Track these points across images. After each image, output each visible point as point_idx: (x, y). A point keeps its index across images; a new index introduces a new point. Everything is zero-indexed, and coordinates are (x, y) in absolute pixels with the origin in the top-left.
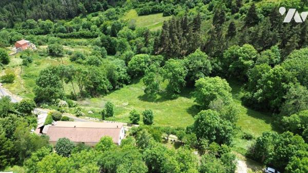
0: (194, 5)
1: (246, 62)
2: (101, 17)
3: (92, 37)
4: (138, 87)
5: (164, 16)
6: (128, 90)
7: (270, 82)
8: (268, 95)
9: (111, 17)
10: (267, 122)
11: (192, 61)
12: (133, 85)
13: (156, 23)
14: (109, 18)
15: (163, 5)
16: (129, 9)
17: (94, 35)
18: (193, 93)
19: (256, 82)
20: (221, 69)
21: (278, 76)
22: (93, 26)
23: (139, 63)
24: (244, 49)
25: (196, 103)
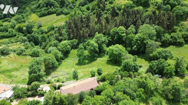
0: (73, 7)
1: (123, 35)
2: (13, 22)
3: (12, 37)
4: (69, 59)
5: (57, 15)
6: (66, 63)
7: (139, 41)
8: (139, 47)
9: (20, 21)
10: (142, 58)
11: (98, 39)
12: (66, 59)
13: (55, 20)
14: (18, 22)
15: (54, 9)
16: (30, 14)
17: (13, 35)
18: (102, 55)
19: (131, 43)
20: (111, 40)
21: (141, 38)
22: (10, 30)
23: (66, 46)
24: (120, 29)
25: (108, 59)
